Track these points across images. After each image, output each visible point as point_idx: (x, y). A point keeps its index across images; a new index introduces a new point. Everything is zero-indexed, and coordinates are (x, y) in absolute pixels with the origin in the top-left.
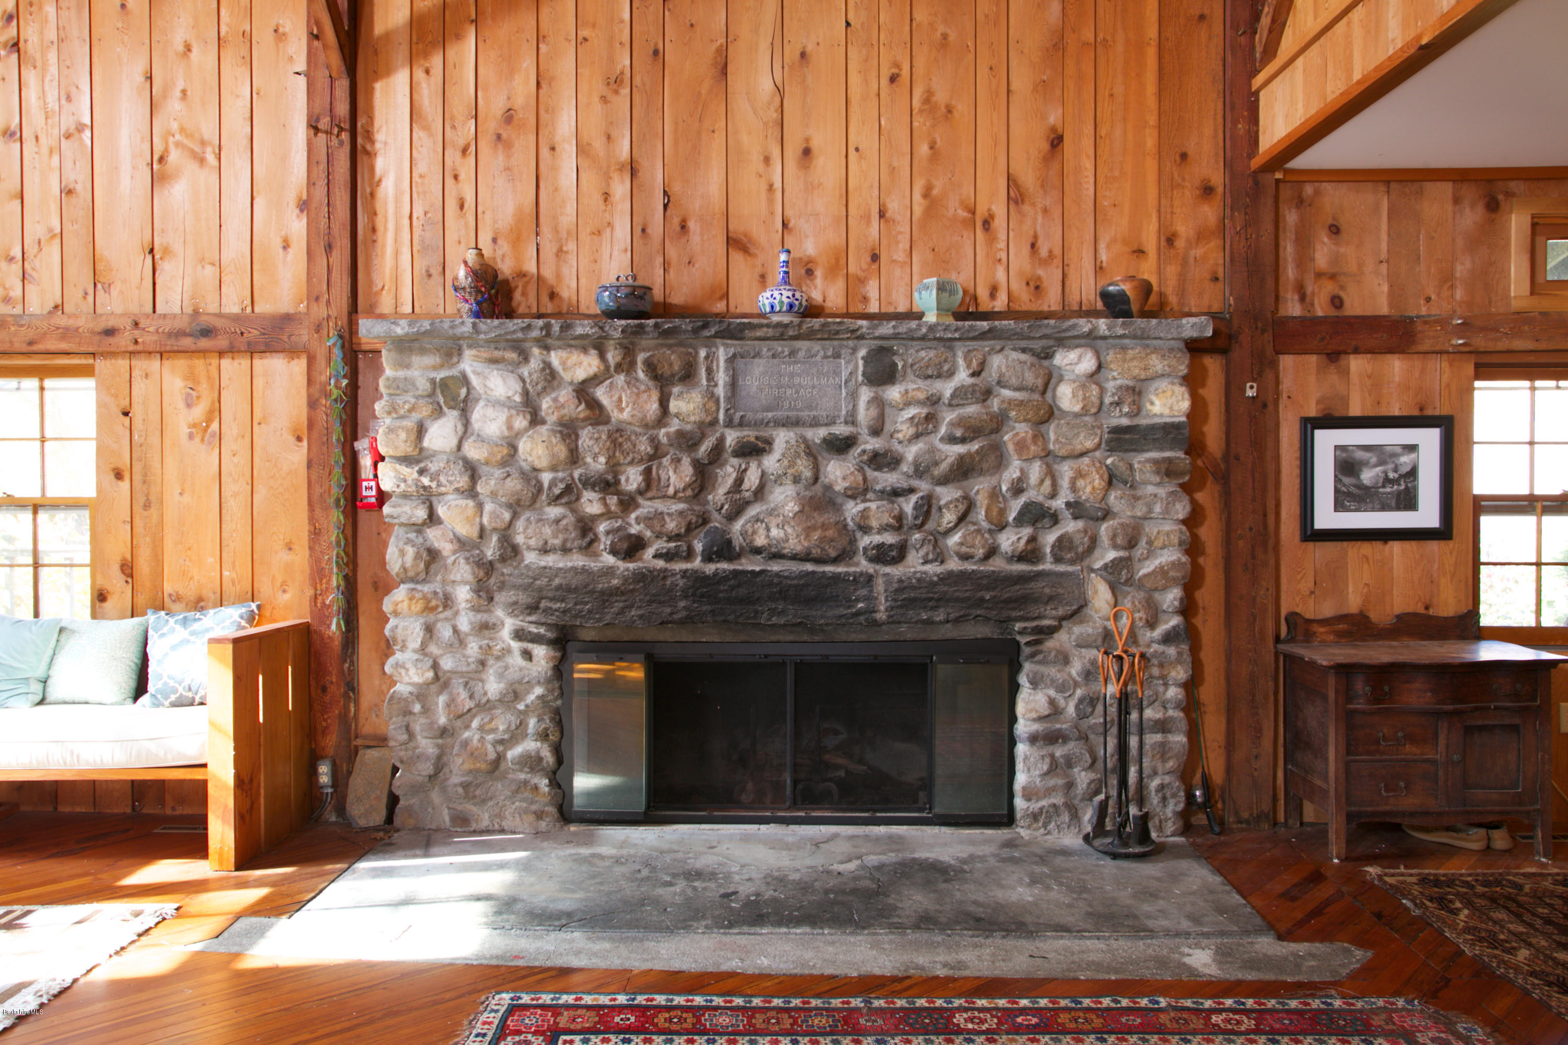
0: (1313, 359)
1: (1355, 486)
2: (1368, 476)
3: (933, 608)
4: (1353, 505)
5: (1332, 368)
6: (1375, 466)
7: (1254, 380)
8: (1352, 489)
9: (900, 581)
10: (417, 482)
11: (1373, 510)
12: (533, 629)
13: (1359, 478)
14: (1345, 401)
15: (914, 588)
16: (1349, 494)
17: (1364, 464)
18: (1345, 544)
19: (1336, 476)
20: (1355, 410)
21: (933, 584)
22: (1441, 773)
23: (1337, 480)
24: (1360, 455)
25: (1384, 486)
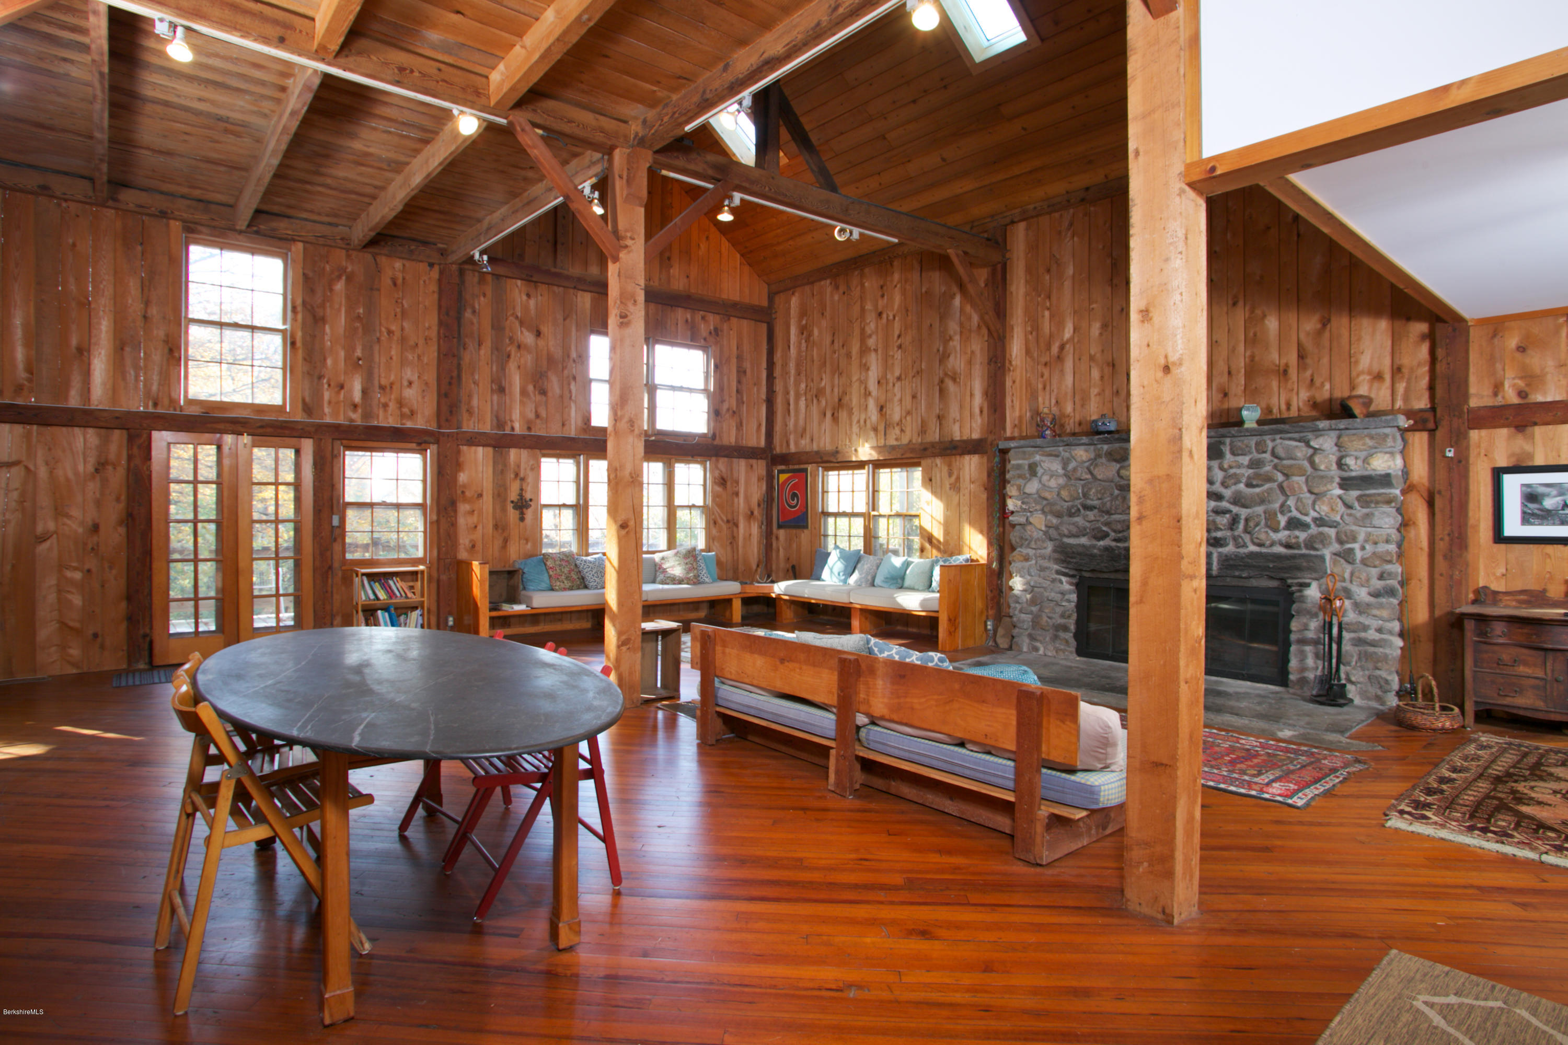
0: (1504, 431)
1: (1539, 509)
2: (1548, 503)
3: (1242, 570)
4: (1537, 521)
5: (1520, 436)
6: (1555, 496)
7: (1452, 447)
8: (1536, 511)
9: (1226, 556)
10: (1021, 507)
11: (1554, 524)
12: (1064, 570)
13: (1541, 504)
14: (1531, 456)
15: (1232, 559)
16: (1533, 515)
17: (1544, 495)
18: (1531, 546)
19: (1522, 503)
20: (1539, 461)
21: (1242, 558)
22: (1548, 687)
23: (1523, 505)
24: (1542, 490)
25: (1563, 509)
